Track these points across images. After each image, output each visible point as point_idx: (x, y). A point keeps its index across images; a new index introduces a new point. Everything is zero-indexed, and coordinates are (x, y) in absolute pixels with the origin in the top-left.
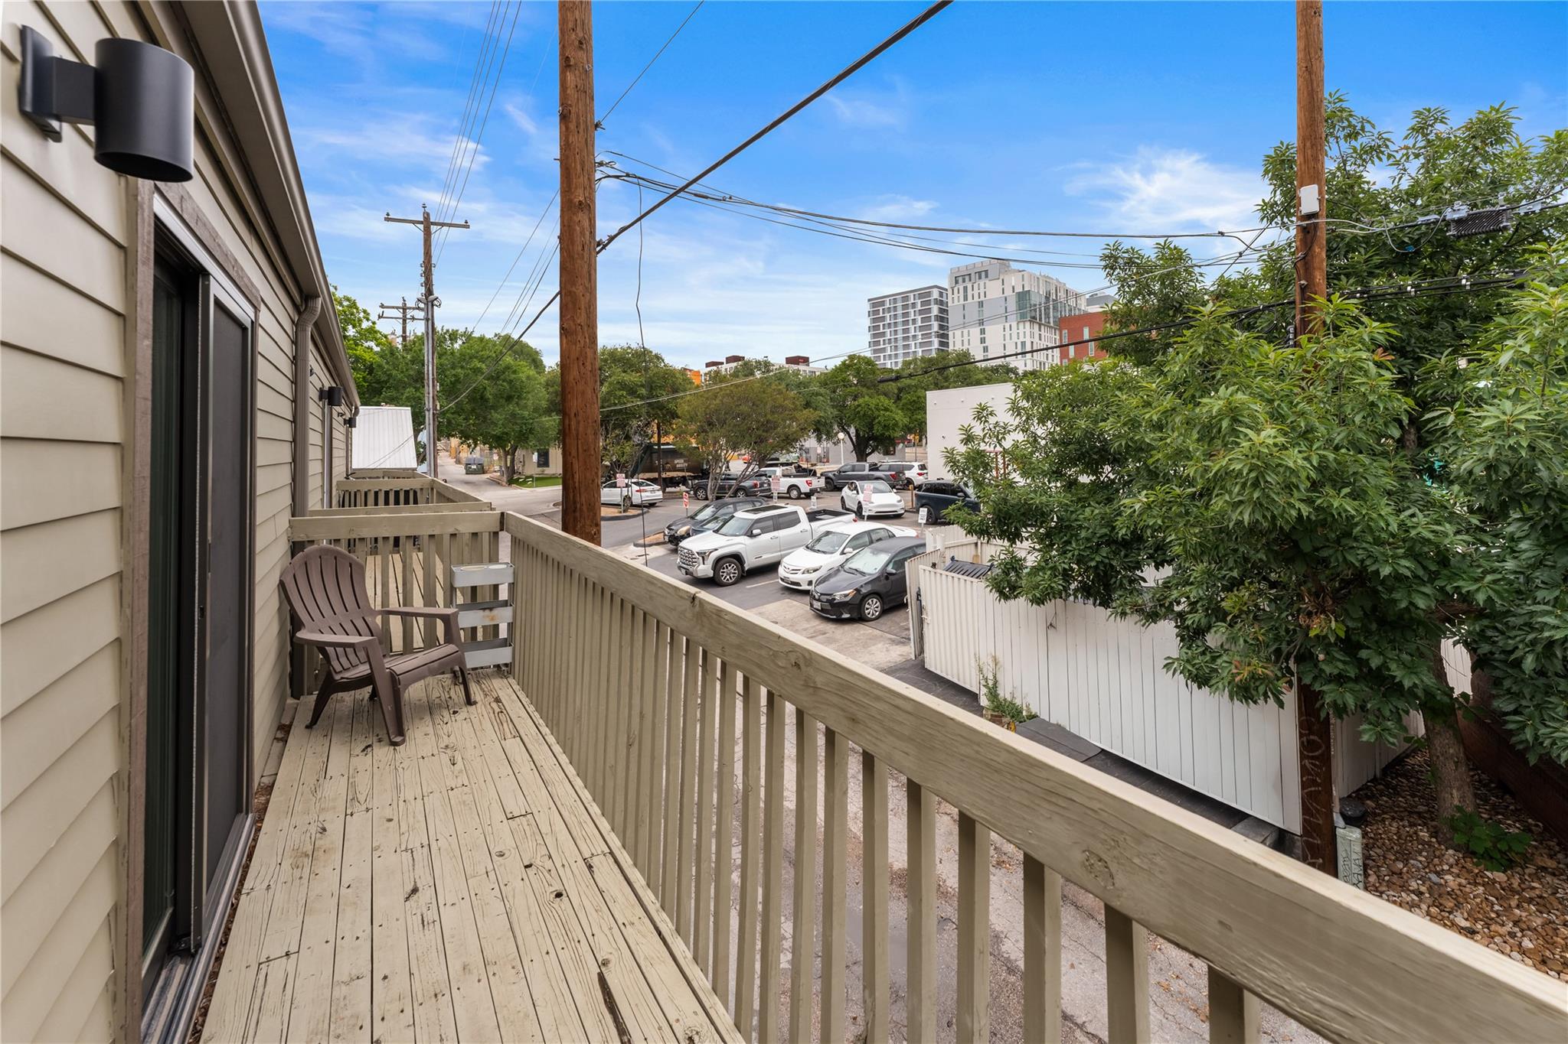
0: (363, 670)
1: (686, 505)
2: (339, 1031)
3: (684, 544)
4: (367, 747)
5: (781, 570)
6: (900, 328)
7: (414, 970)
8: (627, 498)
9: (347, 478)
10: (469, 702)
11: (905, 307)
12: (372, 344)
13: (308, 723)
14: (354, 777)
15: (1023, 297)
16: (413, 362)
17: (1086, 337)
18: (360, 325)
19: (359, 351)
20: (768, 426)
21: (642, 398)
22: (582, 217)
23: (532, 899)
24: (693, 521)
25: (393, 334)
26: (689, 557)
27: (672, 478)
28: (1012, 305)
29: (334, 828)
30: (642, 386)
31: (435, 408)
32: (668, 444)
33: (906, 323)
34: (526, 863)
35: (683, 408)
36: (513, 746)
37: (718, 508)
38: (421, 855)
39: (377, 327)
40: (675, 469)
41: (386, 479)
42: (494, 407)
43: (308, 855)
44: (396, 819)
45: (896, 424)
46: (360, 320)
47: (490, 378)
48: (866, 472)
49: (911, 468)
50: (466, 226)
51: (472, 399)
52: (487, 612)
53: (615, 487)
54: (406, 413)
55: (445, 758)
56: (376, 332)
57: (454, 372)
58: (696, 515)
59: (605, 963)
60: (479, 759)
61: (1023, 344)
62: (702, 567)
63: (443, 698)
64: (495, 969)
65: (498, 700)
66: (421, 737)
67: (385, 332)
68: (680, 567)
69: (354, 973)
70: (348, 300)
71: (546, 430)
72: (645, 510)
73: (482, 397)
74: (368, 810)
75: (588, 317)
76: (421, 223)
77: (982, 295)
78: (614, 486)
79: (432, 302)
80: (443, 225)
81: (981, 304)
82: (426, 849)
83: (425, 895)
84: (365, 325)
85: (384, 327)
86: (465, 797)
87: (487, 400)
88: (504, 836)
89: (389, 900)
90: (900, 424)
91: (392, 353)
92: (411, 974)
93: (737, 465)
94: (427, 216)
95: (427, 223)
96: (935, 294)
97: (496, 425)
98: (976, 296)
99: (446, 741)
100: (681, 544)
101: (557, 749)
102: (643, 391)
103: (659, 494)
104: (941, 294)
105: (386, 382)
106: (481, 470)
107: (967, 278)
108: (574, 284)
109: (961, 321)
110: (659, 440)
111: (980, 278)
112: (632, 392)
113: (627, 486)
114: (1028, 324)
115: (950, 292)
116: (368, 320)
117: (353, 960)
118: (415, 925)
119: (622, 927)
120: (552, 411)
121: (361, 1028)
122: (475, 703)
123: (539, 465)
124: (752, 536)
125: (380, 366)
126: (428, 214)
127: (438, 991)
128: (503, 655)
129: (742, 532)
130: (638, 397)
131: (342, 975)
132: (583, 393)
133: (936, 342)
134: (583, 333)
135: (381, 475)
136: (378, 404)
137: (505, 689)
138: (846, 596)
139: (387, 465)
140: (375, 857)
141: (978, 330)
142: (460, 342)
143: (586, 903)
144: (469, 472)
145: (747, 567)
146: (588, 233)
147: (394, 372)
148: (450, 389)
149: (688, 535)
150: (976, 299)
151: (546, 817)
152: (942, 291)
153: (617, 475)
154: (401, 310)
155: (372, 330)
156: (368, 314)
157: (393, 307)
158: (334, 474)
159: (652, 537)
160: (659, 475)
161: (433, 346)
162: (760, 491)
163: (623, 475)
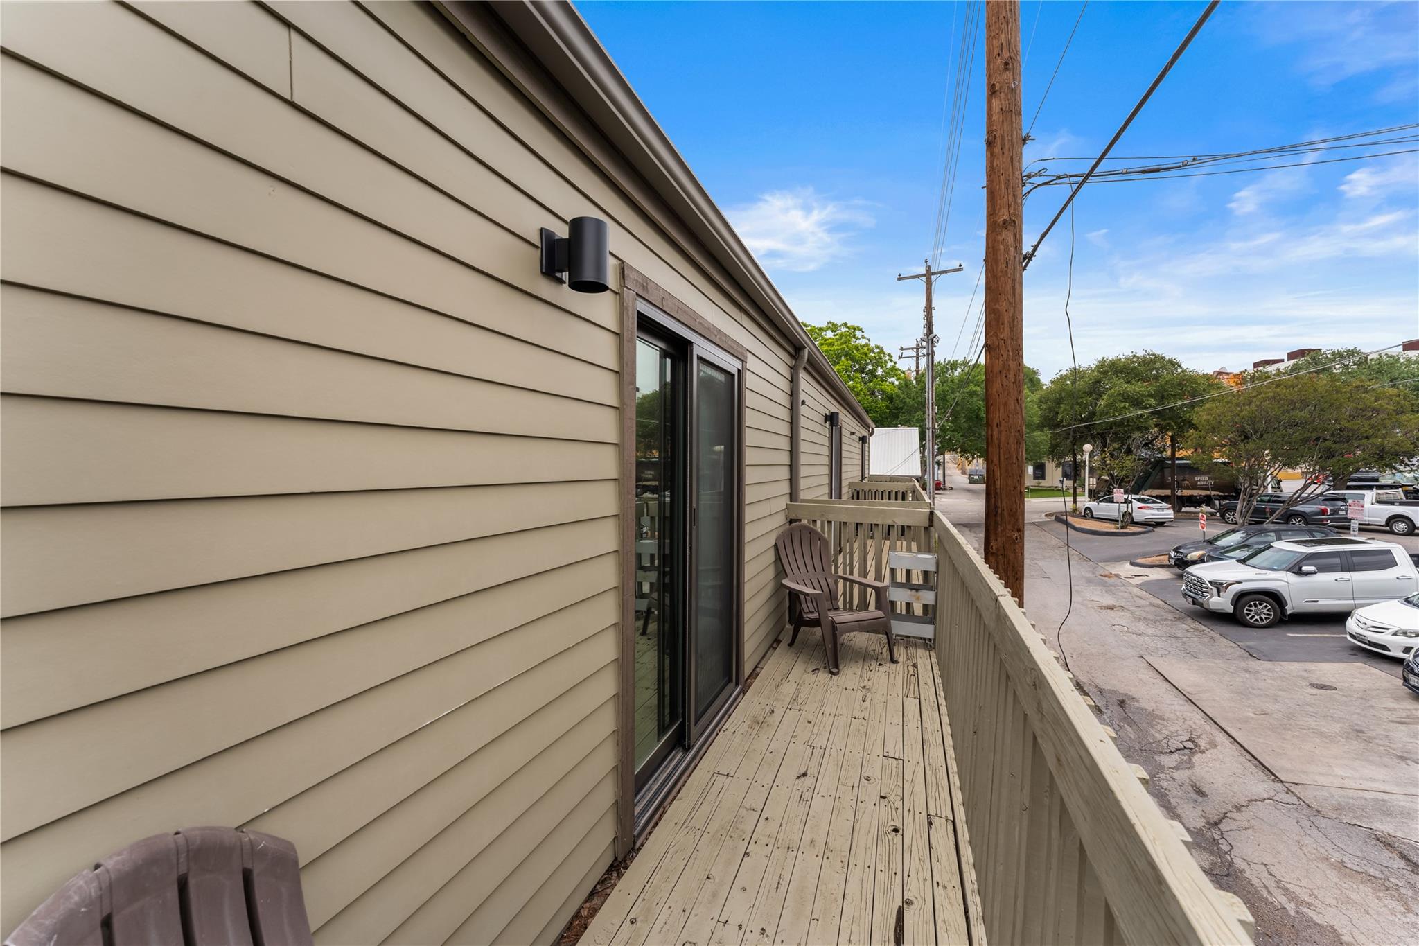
0: (816, 616)
1: (1202, 527)
2: (732, 834)
3: (1194, 570)
4: (816, 669)
5: (1351, 624)
7: (784, 825)
8: (1127, 514)
9: (861, 479)
10: (893, 660)
12: (894, 379)
13: (789, 642)
14: (801, 686)
18: (886, 366)
19: (885, 386)
20: (1345, 437)
21: (1148, 407)
22: (1008, 236)
23: (875, 822)
24: (1211, 547)
25: (909, 370)
26: (1198, 586)
27: (1191, 497)
29: (778, 713)
30: (1151, 395)
31: (933, 427)
32: (1184, 459)
34: (883, 795)
35: (1200, 416)
36: (912, 704)
37: (1249, 535)
38: (818, 752)
39: (897, 366)
40: (1195, 487)
43: (758, 723)
44: (813, 723)
46: (886, 362)
50: (959, 269)
52: (914, 592)
53: (1113, 502)
54: (915, 432)
55: (859, 696)
56: (897, 370)
57: (953, 397)
58: (1217, 539)
59: (909, 902)
60: (882, 704)
62: (1215, 599)
63: (876, 652)
64: (830, 855)
65: (915, 666)
66: (851, 675)
67: (904, 369)
68: (1185, 595)
69: (753, 806)
70: (878, 347)
71: (1037, 445)
72: (1149, 528)
73: (978, 416)
74: (800, 710)
75: (1012, 331)
76: (924, 275)
78: (1111, 501)
79: (932, 339)
80: (940, 273)
82: (822, 750)
83: (809, 781)
84: (889, 365)
86: (861, 728)
88: (876, 767)
89: (789, 773)
91: (906, 385)
92: (781, 826)
93: (1291, 483)
94: (928, 269)
95: (929, 275)
99: (866, 683)
100: (1188, 569)
101: (945, 719)
103: (1169, 513)
105: (902, 408)
106: (983, 480)
108: (997, 301)
110: (1173, 454)
112: (1137, 402)
113: (1126, 501)
116: (891, 361)
117: (756, 800)
118: (796, 798)
119: (935, 885)
120: (1045, 426)
121: (743, 840)
122: (897, 662)
123: (1036, 477)
124: (1299, 572)
125: (898, 396)
126: (929, 267)
127: (791, 846)
128: (927, 631)
129: (1285, 566)
130: (1144, 407)
131: (747, 804)
132: (1005, 404)
134: (1006, 347)
137: (924, 658)
139: (900, 472)
140: (792, 741)
142: (959, 370)
143: (914, 848)
144: (972, 481)
145: (1289, 610)
146: (1012, 249)
147: (908, 400)
148: (944, 413)
149: (1201, 560)
151: (913, 767)
153: (1115, 490)
154: (915, 350)
155: (894, 369)
156: (892, 357)
157: (909, 349)
158: (844, 476)
159: (1154, 558)
160: (1173, 492)
161: (932, 376)
162: (1327, 520)
163: (1122, 490)
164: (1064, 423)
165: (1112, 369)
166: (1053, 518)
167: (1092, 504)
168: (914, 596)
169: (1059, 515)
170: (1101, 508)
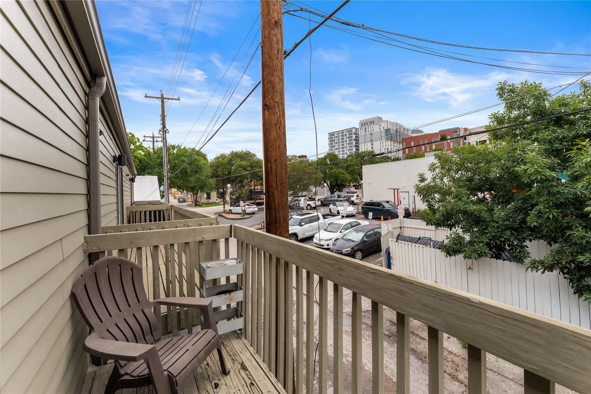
5: (314, 240)
6: (341, 144)
8: (244, 211)
9: (132, 205)
10: (226, 372)
11: (342, 136)
12: (141, 152)
15: (387, 131)
16: (157, 158)
17: (412, 145)
18: (136, 144)
19: (136, 154)
21: (248, 171)
25: (149, 147)
27: (260, 202)
28: (383, 134)
30: (248, 166)
31: (168, 176)
32: (258, 189)
33: (343, 142)
39: (143, 145)
40: (260, 199)
41: (149, 205)
42: (190, 176)
45: (347, 180)
46: (136, 142)
47: (189, 164)
48: (336, 198)
49: (353, 196)
50: (179, 99)
51: (181, 172)
52: (227, 295)
54: (155, 178)
56: (142, 146)
57: (174, 162)
61: (388, 149)
67: (146, 147)
70: (131, 134)
71: (211, 185)
72: (252, 215)
73: (185, 172)
75: (282, 98)
76: (160, 98)
77: (372, 131)
79: (165, 131)
80: (169, 99)
81: (371, 134)
84: (138, 144)
85: (146, 145)
87: (187, 173)
90: (348, 179)
91: (149, 154)
94: (162, 95)
95: (162, 99)
96: (354, 131)
97: (191, 183)
98: (370, 131)
102: (249, 169)
103: (256, 209)
104: (356, 131)
105: (147, 166)
106: (184, 201)
107: (366, 124)
108: (272, 75)
109: (364, 140)
110: (254, 188)
111: (371, 124)
112: (245, 169)
113: (244, 206)
114: (389, 141)
115: (359, 130)
116: (139, 142)
120: (213, 177)
122: (229, 373)
123: (207, 199)
124: (301, 225)
125: (144, 160)
126: (163, 94)
129: (297, 224)
130: (247, 170)
132: (280, 147)
133: (354, 149)
134: (279, 108)
135: (146, 203)
136: (144, 175)
137: (244, 352)
138: (347, 251)
139: (149, 199)
141: (370, 144)
142: (176, 150)
144: (179, 202)
145: (299, 238)
147: (150, 162)
148: (173, 169)
150: (370, 132)
152: (356, 129)
153: (240, 202)
154: (152, 138)
155: (141, 146)
156: (139, 140)
157: (149, 137)
158: (124, 203)
159: (256, 226)
160: (255, 201)
161: (166, 149)
162: (295, 207)
163: (243, 202)
164: (220, 176)
165: (235, 156)
166: (218, 215)
167: (232, 208)
168: (228, 298)
169: (220, 214)
170: (235, 209)
